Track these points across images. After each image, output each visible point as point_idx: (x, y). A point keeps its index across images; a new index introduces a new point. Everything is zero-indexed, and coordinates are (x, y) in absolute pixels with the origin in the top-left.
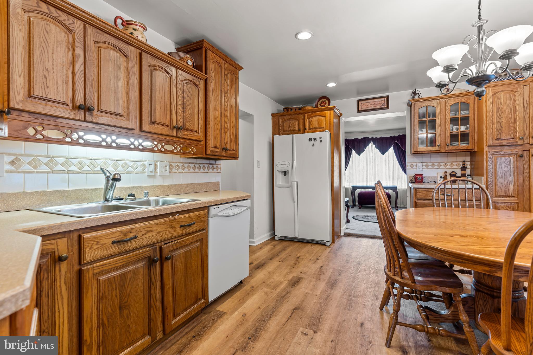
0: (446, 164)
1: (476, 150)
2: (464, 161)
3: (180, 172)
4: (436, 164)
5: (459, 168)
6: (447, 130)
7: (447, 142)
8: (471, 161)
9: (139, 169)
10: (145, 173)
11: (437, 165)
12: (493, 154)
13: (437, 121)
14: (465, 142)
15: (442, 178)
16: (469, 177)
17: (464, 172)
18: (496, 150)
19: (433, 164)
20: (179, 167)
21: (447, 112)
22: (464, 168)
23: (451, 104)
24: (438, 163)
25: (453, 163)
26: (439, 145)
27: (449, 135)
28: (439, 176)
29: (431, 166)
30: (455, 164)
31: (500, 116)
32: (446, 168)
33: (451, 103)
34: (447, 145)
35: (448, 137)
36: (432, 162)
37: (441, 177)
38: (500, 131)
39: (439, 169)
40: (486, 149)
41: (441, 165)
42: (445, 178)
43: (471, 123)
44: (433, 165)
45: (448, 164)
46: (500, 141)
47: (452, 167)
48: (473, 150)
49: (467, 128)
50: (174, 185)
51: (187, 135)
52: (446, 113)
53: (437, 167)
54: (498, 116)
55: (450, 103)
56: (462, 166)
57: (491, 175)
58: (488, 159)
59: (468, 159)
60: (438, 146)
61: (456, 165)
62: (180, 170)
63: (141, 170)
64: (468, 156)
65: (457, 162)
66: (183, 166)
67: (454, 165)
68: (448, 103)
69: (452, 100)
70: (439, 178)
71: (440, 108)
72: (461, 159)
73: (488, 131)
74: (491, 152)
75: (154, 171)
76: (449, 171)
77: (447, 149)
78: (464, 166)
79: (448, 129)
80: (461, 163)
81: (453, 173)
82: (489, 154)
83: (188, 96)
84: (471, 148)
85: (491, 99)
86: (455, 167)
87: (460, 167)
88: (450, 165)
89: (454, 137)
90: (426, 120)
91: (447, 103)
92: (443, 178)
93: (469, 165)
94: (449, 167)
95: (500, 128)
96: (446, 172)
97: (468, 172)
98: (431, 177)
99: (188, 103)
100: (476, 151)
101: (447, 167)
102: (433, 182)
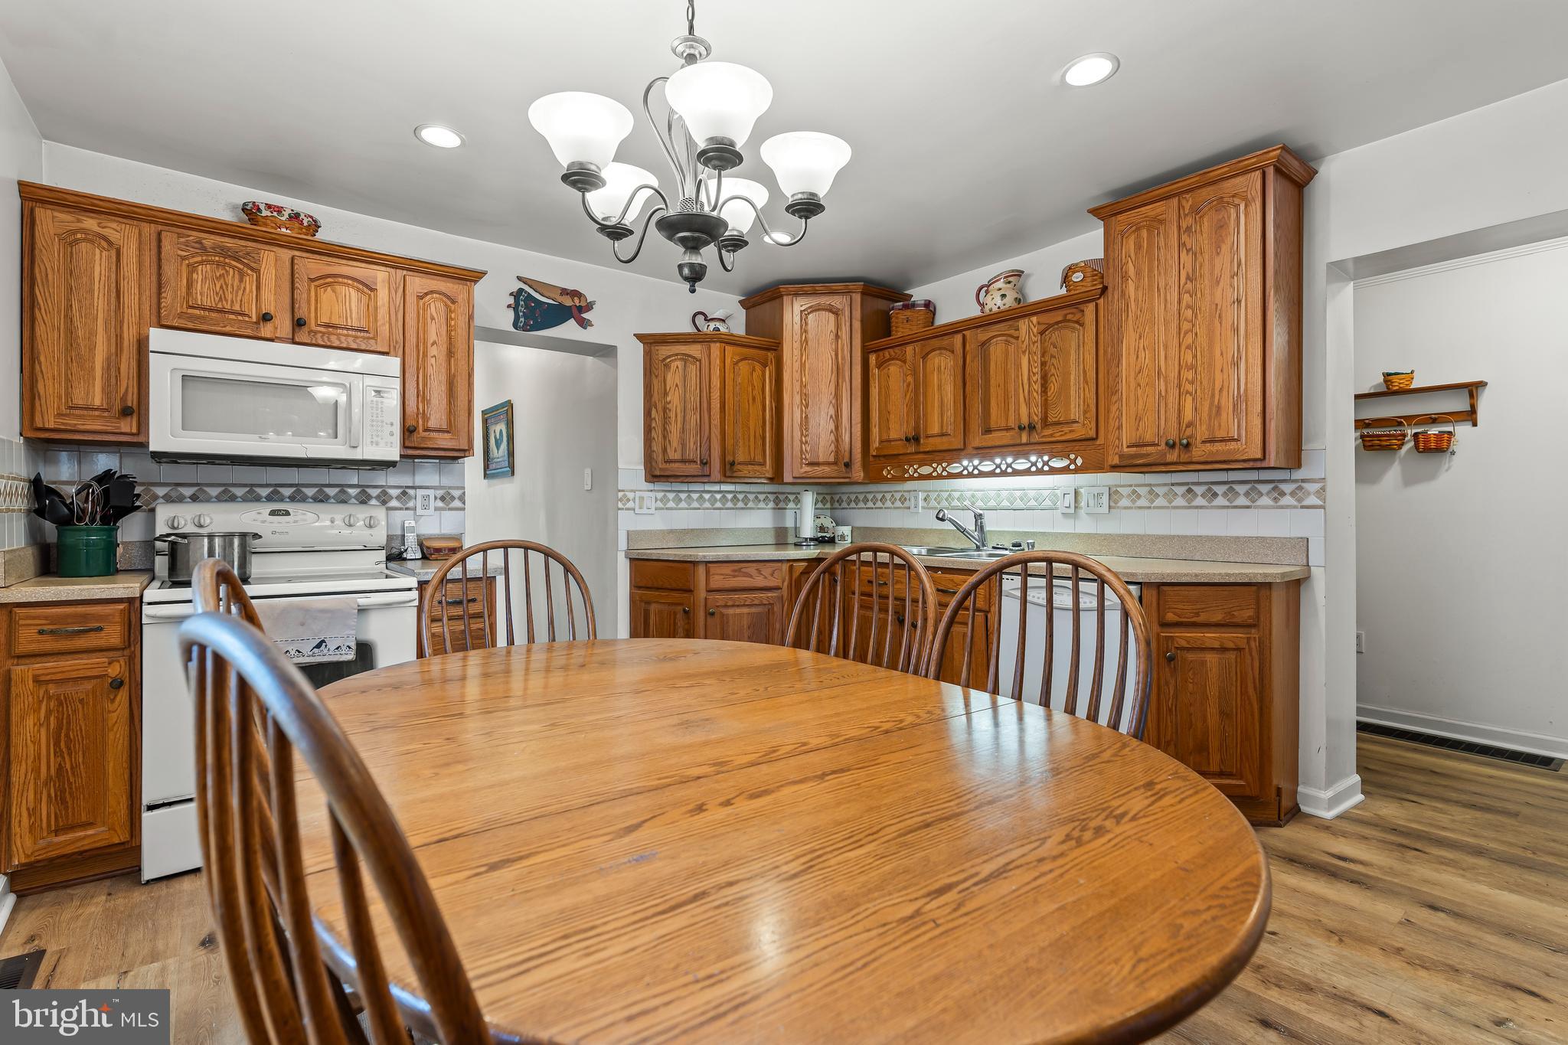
3: (1140, 508)
9: (1048, 503)
10: (1056, 509)
20: (1139, 496)
50: (1119, 536)
51: (1051, 435)
62: (1142, 502)
63: (1050, 503)
66: (1151, 492)
75: (1073, 506)
83: (1053, 356)
99: (1053, 371)
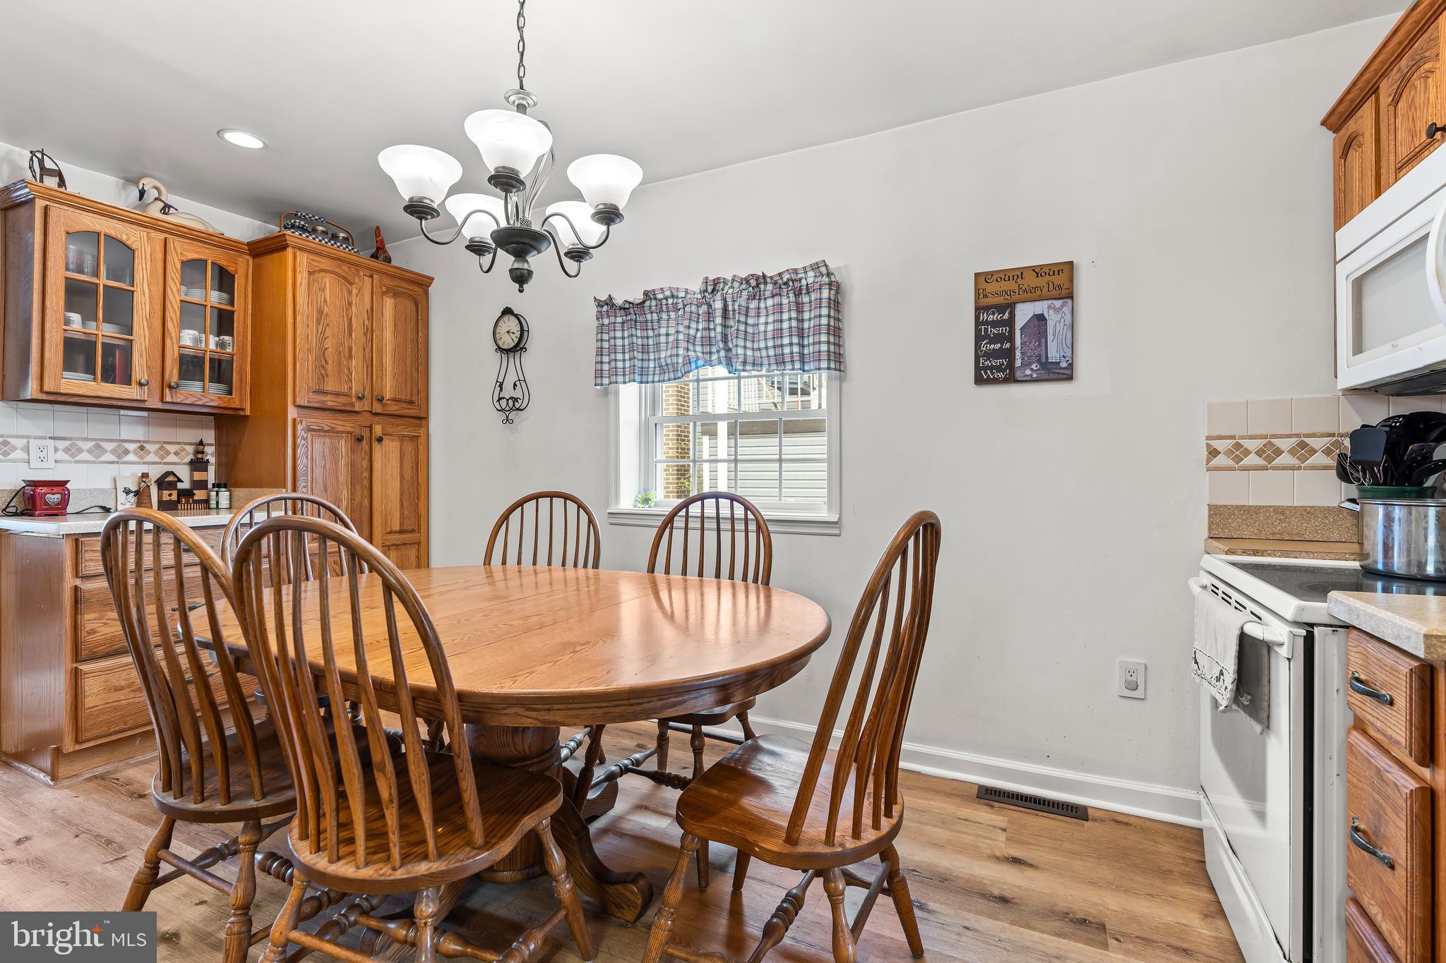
0: (142, 448)
1: (248, 413)
2: (201, 443)
4: (109, 446)
5: (184, 464)
6: (172, 338)
7: (171, 376)
8: (219, 444)
11: (113, 451)
12: (309, 430)
13: (138, 297)
14: (222, 386)
15: (132, 495)
16: (223, 489)
17: (198, 476)
18: (313, 418)
19: (98, 446)
21: (173, 279)
22: (198, 464)
23: (184, 259)
24: (114, 445)
25: (168, 447)
26: (143, 381)
27: (176, 355)
28: (120, 490)
29: (89, 451)
30: (172, 448)
31: (324, 332)
32: (144, 463)
33: (186, 253)
34: (170, 387)
35: (173, 360)
36: (95, 440)
37: (127, 492)
38: (323, 372)
39: (118, 463)
40: (292, 413)
41: (127, 452)
42: (141, 495)
43: (238, 333)
44: (98, 449)
45: (151, 448)
46: (322, 398)
47: (162, 457)
48: (241, 413)
49: (222, 345)
52: (169, 280)
53: (114, 459)
54: (320, 331)
55: (181, 253)
56: (191, 457)
57: (303, 484)
58: (299, 440)
59: (209, 436)
60: (141, 384)
61: (176, 453)
64: (208, 428)
65: (180, 443)
67: (168, 453)
68: (175, 249)
69: (186, 246)
70: (122, 497)
71: (148, 258)
72: (193, 435)
73: (298, 365)
74: (304, 423)
76: (155, 472)
77: (168, 399)
78: (200, 456)
79: (174, 335)
80: (190, 449)
81: (171, 478)
82: (299, 427)
84: (238, 407)
85: (305, 282)
86: (172, 458)
87: (188, 459)
88: (156, 453)
89: (191, 366)
90: (97, 285)
91: (173, 250)
92: (137, 493)
93: (212, 455)
94: (152, 457)
95: (323, 363)
96: (145, 475)
97: (211, 476)
98: (91, 492)
100: (247, 416)
101: (148, 459)
102: (99, 510)
